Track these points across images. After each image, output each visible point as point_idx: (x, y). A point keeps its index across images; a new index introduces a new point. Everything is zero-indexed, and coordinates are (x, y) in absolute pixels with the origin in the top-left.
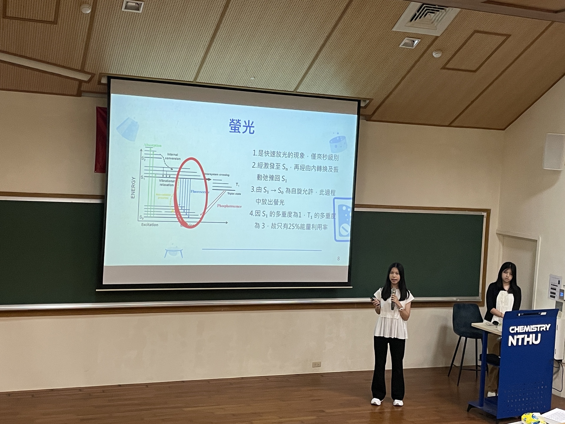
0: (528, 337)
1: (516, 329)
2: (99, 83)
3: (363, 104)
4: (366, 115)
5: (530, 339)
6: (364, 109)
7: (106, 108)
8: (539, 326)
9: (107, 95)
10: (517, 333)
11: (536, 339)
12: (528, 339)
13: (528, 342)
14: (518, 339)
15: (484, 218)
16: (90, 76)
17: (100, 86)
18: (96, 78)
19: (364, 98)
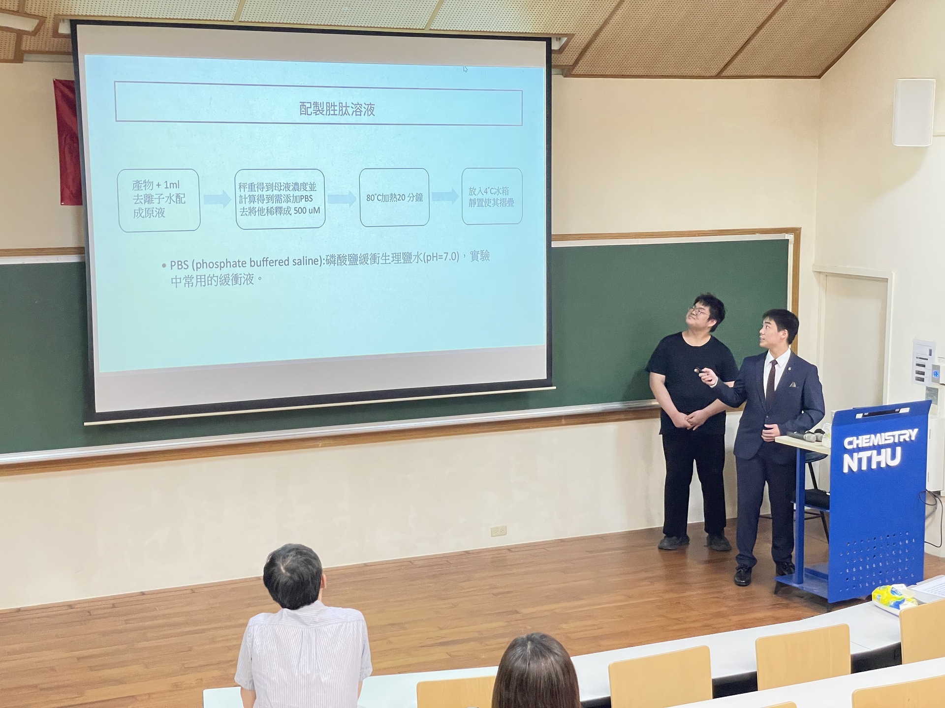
0: (879, 454)
1: (856, 442)
2: (56, 34)
3: (555, 46)
4: (562, 66)
5: (881, 458)
6: (559, 55)
7: (72, 82)
9: (71, 58)
11: (893, 457)
13: (879, 463)
14: (860, 460)
15: (789, 245)
16: (37, 21)
17: (56, 39)
18: (49, 24)
19: (558, 34)
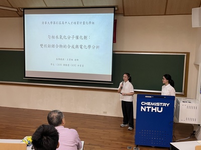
0: (154, 108)
1: (145, 103)
5: (155, 109)
8: (161, 104)
10: (146, 106)
11: (160, 110)
12: (154, 109)
13: (154, 111)
14: (147, 109)
15: (185, 57)
18: (19, 9)
